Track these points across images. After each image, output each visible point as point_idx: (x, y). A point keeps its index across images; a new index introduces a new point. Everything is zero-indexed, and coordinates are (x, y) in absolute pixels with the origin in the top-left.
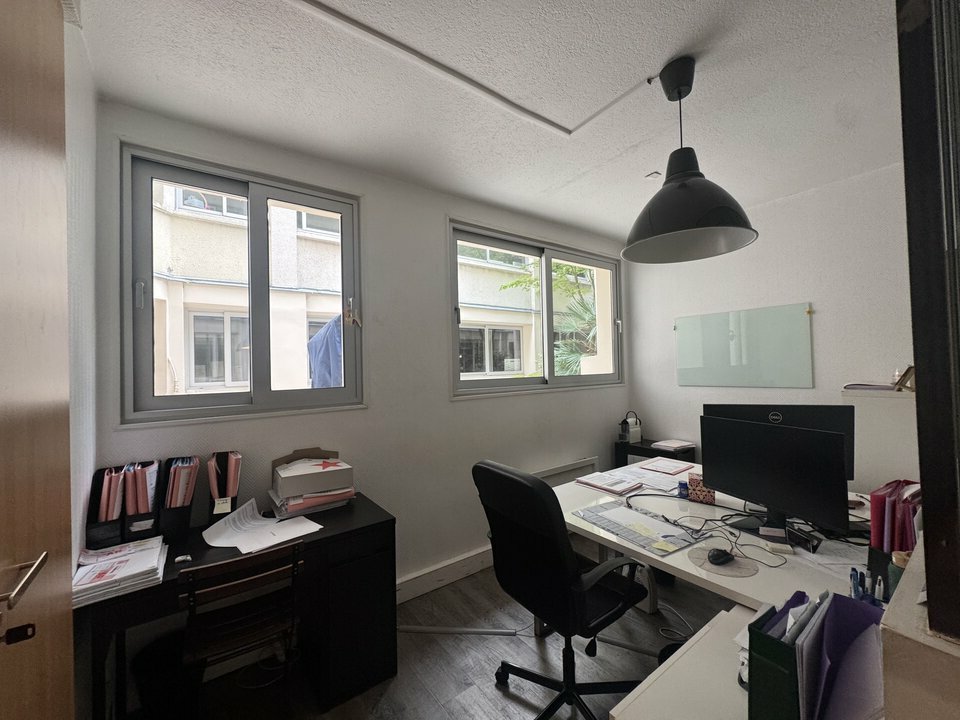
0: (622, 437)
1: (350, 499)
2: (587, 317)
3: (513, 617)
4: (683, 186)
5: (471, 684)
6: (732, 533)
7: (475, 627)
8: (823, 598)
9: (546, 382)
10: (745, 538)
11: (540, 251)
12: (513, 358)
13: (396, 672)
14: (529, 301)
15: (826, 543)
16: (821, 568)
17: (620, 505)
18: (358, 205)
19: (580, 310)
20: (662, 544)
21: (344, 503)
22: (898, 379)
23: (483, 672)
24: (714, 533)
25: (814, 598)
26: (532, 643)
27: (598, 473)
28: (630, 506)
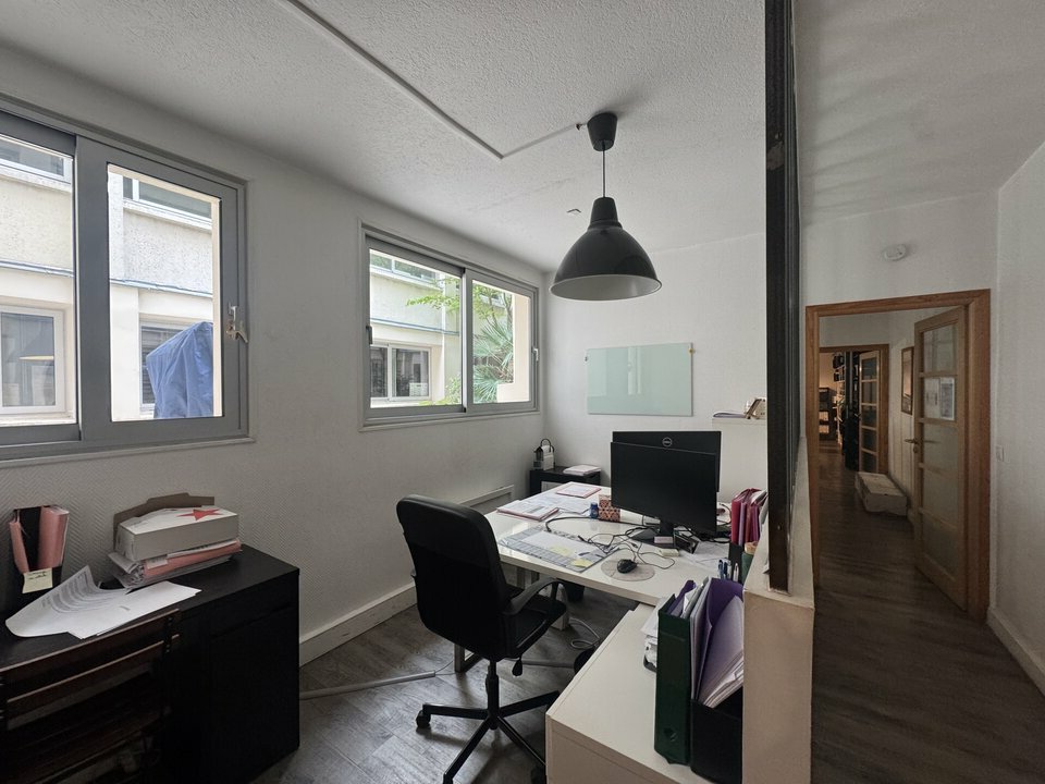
0: (536, 464)
1: (233, 555)
2: (502, 342)
3: (432, 659)
4: (604, 232)
5: (389, 736)
6: (634, 545)
7: (390, 677)
8: (705, 583)
9: (465, 410)
10: (645, 547)
11: (461, 271)
12: (419, 381)
13: (298, 745)
14: (438, 320)
15: (702, 545)
16: (698, 565)
17: (541, 529)
18: (245, 191)
19: (494, 334)
20: (580, 561)
21: (226, 559)
22: (748, 409)
23: (402, 720)
24: (621, 547)
25: (699, 584)
26: (452, 680)
27: (518, 502)
28: (549, 531)
